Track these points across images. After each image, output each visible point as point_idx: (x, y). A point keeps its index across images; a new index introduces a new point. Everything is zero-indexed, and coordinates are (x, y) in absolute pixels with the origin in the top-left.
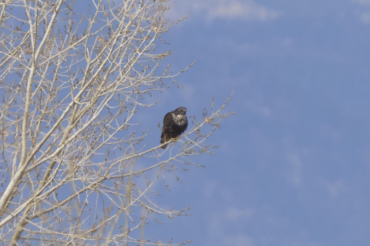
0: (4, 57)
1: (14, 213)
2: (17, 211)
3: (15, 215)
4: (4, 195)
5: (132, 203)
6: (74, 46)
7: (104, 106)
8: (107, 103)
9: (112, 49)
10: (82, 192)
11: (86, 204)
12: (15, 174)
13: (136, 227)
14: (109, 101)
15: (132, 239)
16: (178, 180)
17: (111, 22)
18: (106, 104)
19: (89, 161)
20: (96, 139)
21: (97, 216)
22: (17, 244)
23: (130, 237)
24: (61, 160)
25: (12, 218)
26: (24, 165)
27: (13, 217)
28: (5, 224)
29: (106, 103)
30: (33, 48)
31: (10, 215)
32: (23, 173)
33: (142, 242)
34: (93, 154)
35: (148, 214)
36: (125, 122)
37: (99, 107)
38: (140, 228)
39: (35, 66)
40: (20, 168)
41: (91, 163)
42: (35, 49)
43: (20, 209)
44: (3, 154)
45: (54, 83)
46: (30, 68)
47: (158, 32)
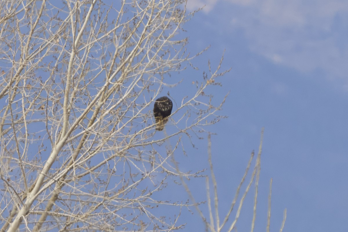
0: (44, 43)
1: (56, 178)
2: (59, 176)
3: (56, 179)
4: (48, 163)
5: (154, 169)
6: (109, 34)
7: (133, 86)
8: (137, 83)
9: (141, 38)
10: (110, 159)
11: (114, 171)
12: (57, 144)
13: (156, 190)
14: (138, 82)
15: (153, 200)
16: (194, 147)
17: (140, 13)
18: (136, 85)
19: (121, 133)
20: (122, 113)
21: (125, 180)
22: (55, 204)
23: (151, 199)
24: (97, 132)
25: (54, 183)
26: (65, 137)
27: (55, 181)
28: (48, 187)
29: (135, 83)
30: (73, 35)
31: (52, 180)
32: (64, 143)
33: (162, 202)
34: (124, 127)
35: (166, 178)
36: (151, 99)
37: (129, 87)
38: (158, 191)
39: (75, 51)
40: (62, 139)
41: (123, 136)
42: (75, 37)
43: (62, 174)
44: (47, 127)
45: (85, 65)
46: (71, 53)
47: (181, 22)
